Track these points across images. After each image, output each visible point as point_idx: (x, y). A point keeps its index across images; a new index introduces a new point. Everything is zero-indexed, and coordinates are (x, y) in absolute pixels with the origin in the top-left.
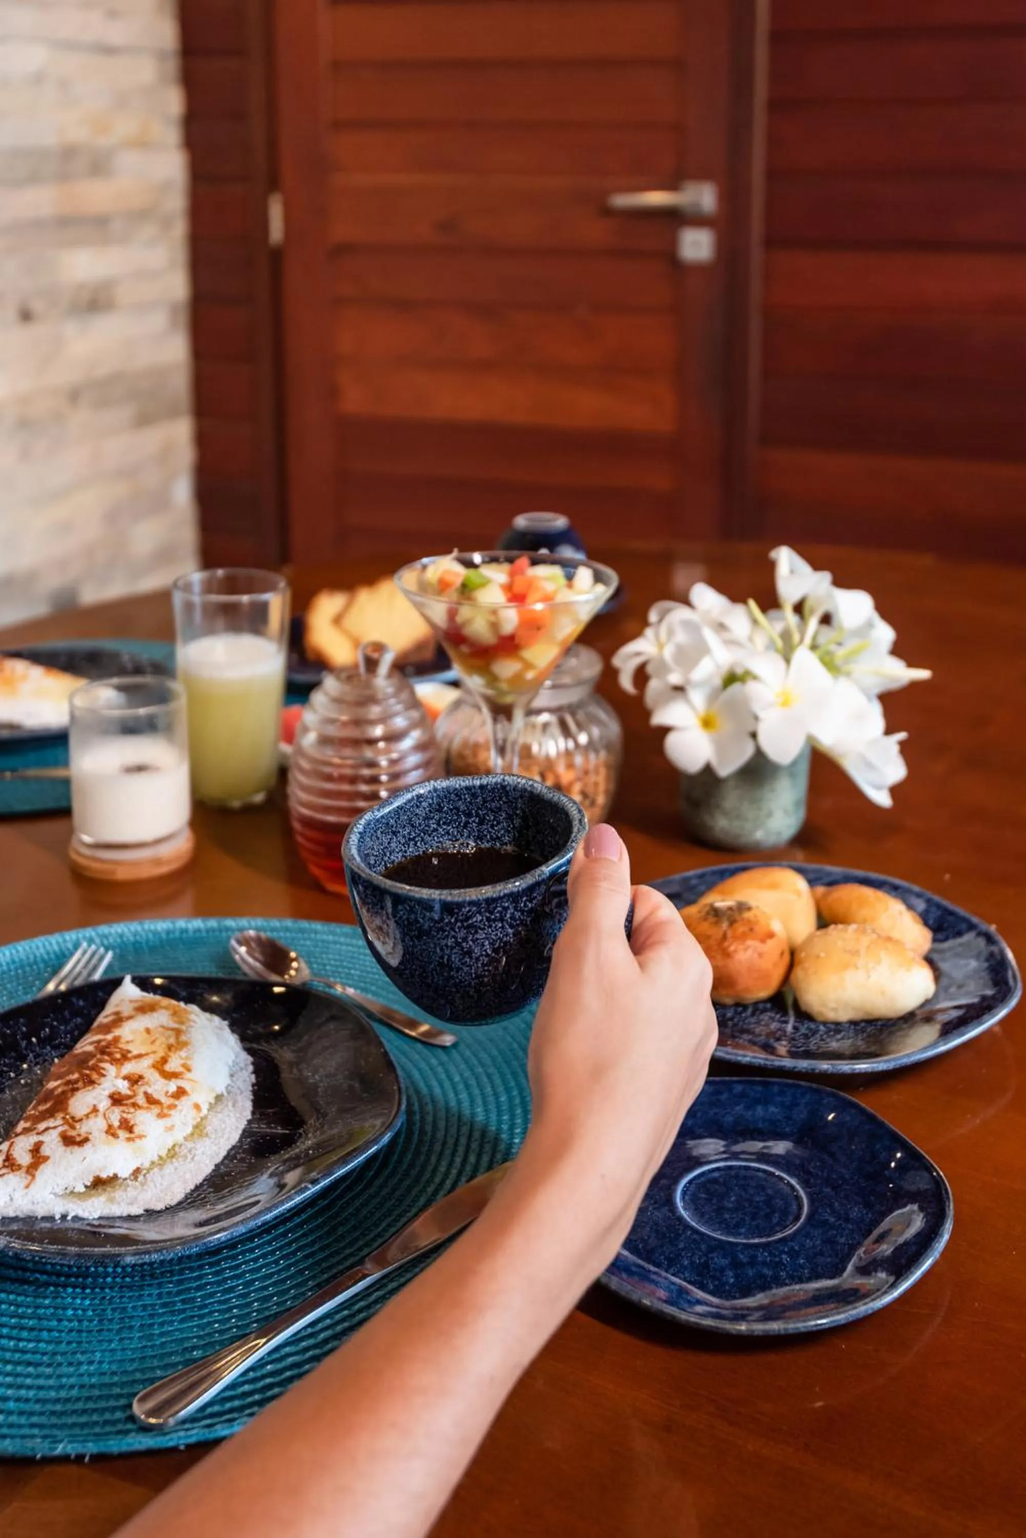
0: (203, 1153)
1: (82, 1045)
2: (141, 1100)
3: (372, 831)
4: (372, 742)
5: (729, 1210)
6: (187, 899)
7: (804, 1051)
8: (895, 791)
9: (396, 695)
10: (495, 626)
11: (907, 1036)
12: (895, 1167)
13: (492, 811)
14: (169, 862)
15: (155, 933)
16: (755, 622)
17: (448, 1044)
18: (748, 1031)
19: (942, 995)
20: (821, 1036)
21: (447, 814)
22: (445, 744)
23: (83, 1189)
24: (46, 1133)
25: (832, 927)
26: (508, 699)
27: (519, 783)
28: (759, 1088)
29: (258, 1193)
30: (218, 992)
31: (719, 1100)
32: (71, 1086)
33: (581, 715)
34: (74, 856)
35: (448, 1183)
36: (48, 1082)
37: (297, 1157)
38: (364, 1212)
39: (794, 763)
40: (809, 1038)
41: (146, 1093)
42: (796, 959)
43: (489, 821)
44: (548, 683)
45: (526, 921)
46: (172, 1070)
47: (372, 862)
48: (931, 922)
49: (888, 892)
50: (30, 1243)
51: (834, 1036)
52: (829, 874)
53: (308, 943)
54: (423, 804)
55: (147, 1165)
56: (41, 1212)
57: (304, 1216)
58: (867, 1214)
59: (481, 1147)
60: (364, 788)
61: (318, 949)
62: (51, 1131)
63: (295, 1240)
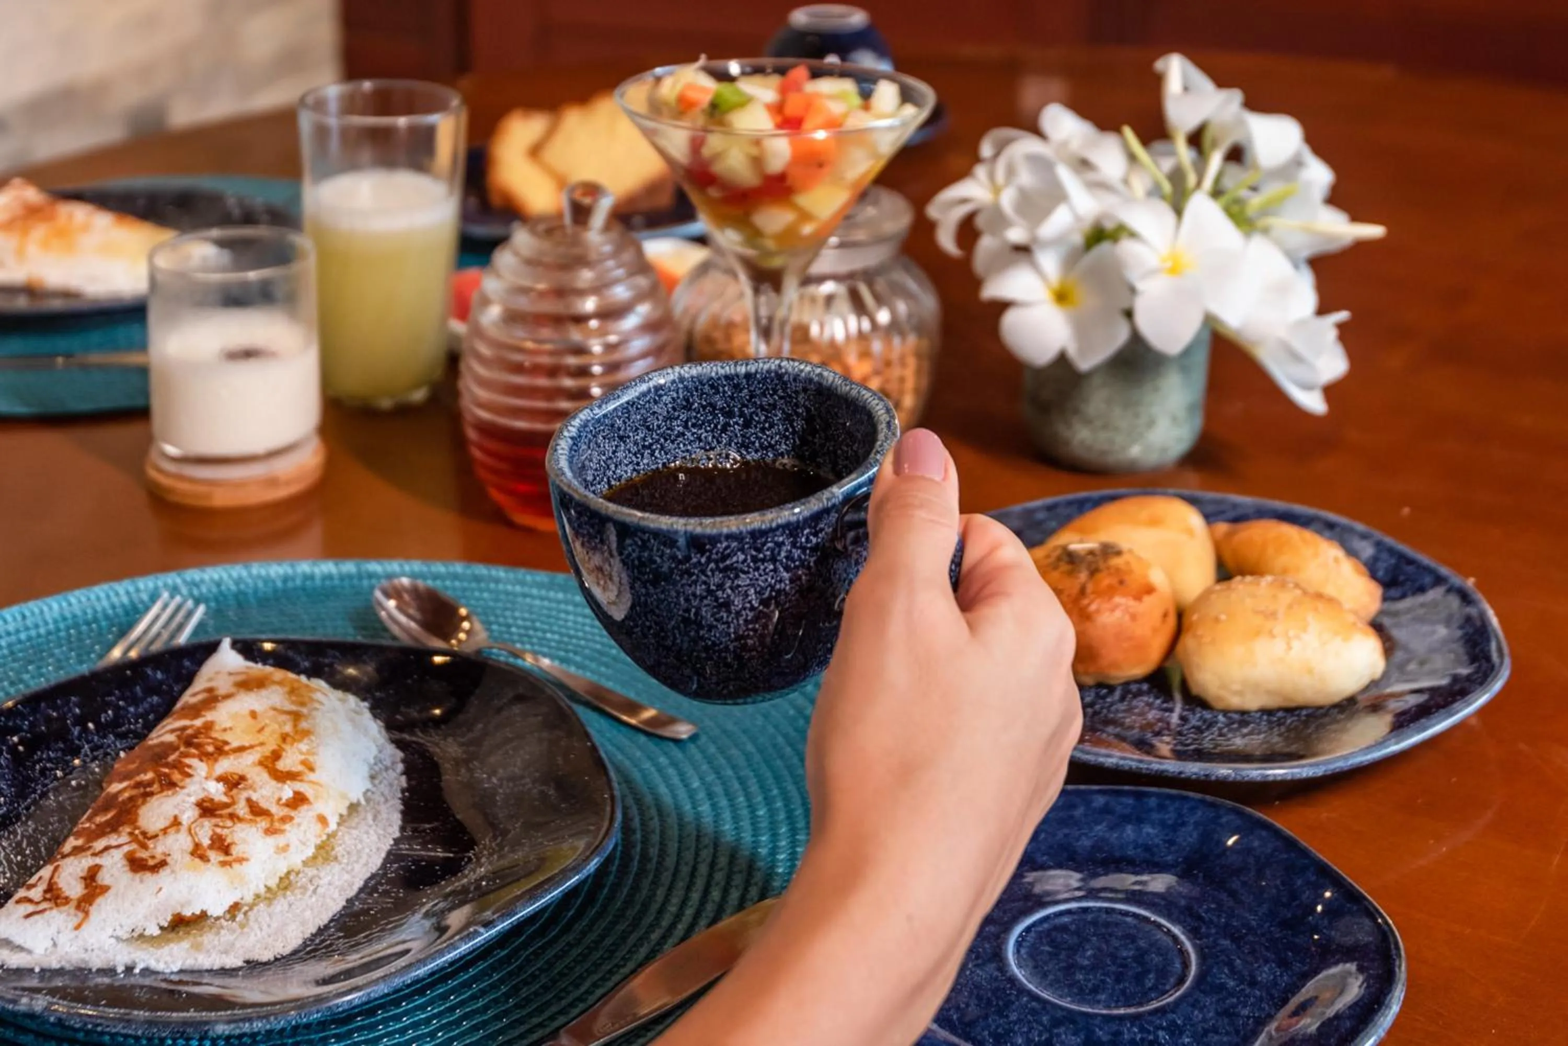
0: (330, 884)
1: (160, 733)
2: (241, 809)
3: (590, 436)
4: (580, 319)
5: (1082, 968)
6: (315, 534)
7: (1195, 750)
8: (1331, 391)
9: (615, 254)
10: (757, 162)
11: (1343, 730)
12: (1323, 911)
13: (763, 409)
14: (288, 483)
15: (267, 580)
16: (1132, 158)
17: (684, 736)
18: (1114, 722)
19: (1395, 675)
20: (1220, 729)
21: (698, 412)
22: (685, 324)
23: (156, 932)
24: (105, 854)
25: (1238, 578)
26: (776, 262)
27: (802, 371)
28: (1130, 801)
29: (409, 938)
30: (355, 662)
31: (1072, 817)
32: (142, 790)
33: (881, 284)
34: (153, 474)
35: (681, 927)
36: (110, 783)
37: (465, 890)
38: (559, 966)
39: (1187, 352)
40: (1202, 732)
41: (249, 800)
42: (1186, 622)
43: (758, 422)
44: (834, 240)
45: (809, 563)
46: (287, 769)
47: (590, 478)
48: (1380, 574)
49: (1319, 532)
50: (80, 1005)
51: (1238, 729)
52: (1235, 506)
53: (486, 595)
54: (664, 398)
55: (249, 898)
56: (96, 962)
57: (472, 972)
58: (1281, 975)
59: (729, 878)
60: (568, 383)
61: (500, 605)
62: (113, 852)
63: (462, 1004)
